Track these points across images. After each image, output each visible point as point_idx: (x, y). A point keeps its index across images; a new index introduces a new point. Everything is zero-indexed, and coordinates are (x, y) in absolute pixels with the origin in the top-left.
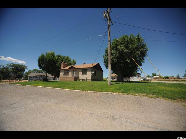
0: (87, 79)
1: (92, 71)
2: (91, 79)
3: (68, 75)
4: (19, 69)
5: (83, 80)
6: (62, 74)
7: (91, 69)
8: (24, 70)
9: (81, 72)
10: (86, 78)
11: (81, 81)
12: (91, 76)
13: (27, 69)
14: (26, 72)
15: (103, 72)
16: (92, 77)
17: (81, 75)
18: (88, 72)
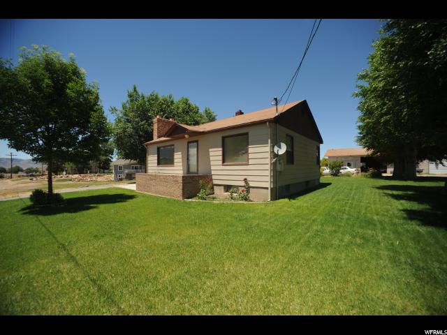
0: (247, 188)
1: (276, 143)
2: (268, 185)
5: (227, 188)
6: (152, 162)
7: (267, 130)
10: (245, 180)
12: (268, 167)
15: (322, 142)
16: (276, 174)
17: (221, 163)
18: (251, 149)
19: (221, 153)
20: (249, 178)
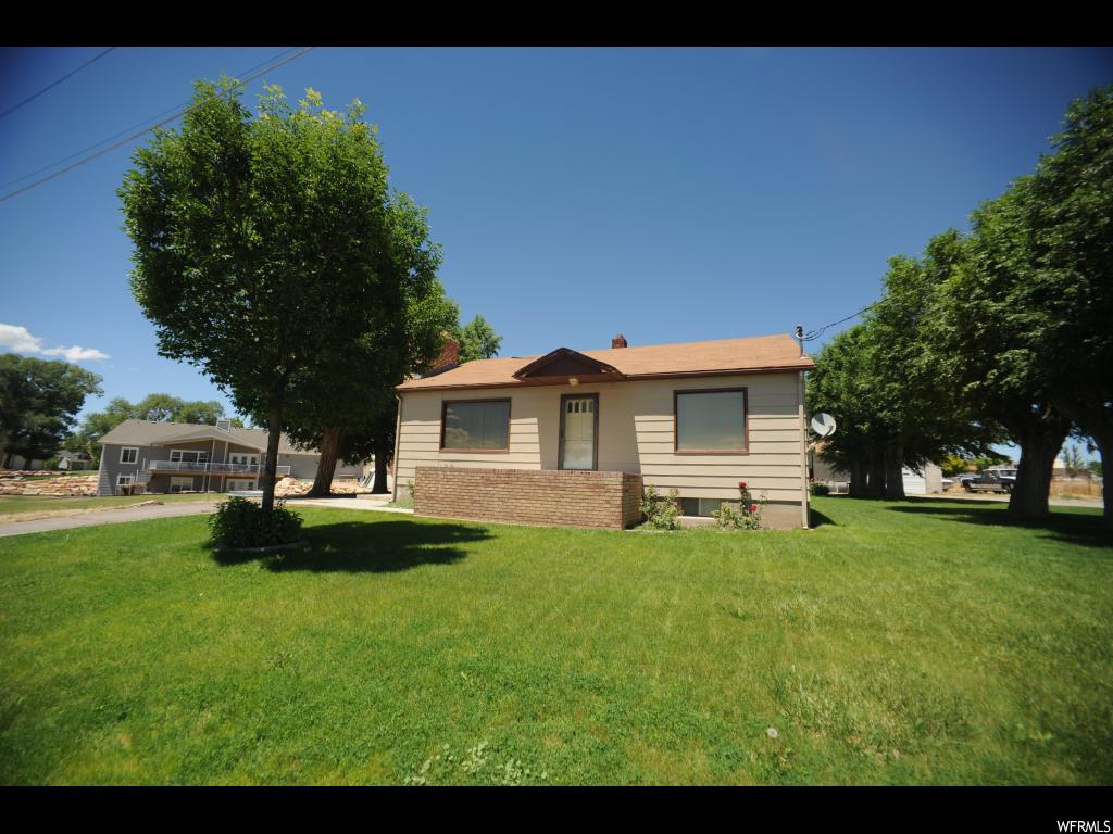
0: (747, 504)
2: (799, 496)
3: (503, 443)
4: (32, 393)
5: (689, 505)
6: (417, 440)
8: (74, 403)
9: (666, 423)
10: (743, 487)
11: (667, 513)
12: (800, 460)
13: (100, 393)
14: (93, 418)
17: (671, 448)
18: (755, 422)
19: (671, 426)
20: (750, 483)
